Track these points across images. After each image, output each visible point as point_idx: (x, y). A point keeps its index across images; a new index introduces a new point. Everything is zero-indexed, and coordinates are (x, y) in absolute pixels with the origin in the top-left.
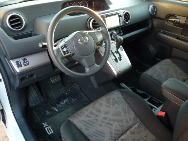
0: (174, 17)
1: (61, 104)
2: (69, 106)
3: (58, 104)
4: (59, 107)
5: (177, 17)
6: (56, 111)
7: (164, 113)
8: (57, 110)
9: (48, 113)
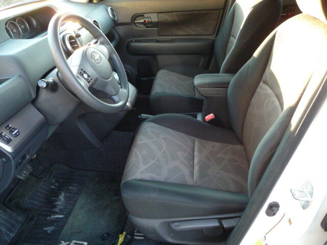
0: (142, 18)
1: (59, 205)
2: (76, 199)
3: (54, 207)
4: (60, 210)
5: (145, 15)
6: (61, 218)
7: (212, 114)
8: (61, 216)
9: (49, 229)
